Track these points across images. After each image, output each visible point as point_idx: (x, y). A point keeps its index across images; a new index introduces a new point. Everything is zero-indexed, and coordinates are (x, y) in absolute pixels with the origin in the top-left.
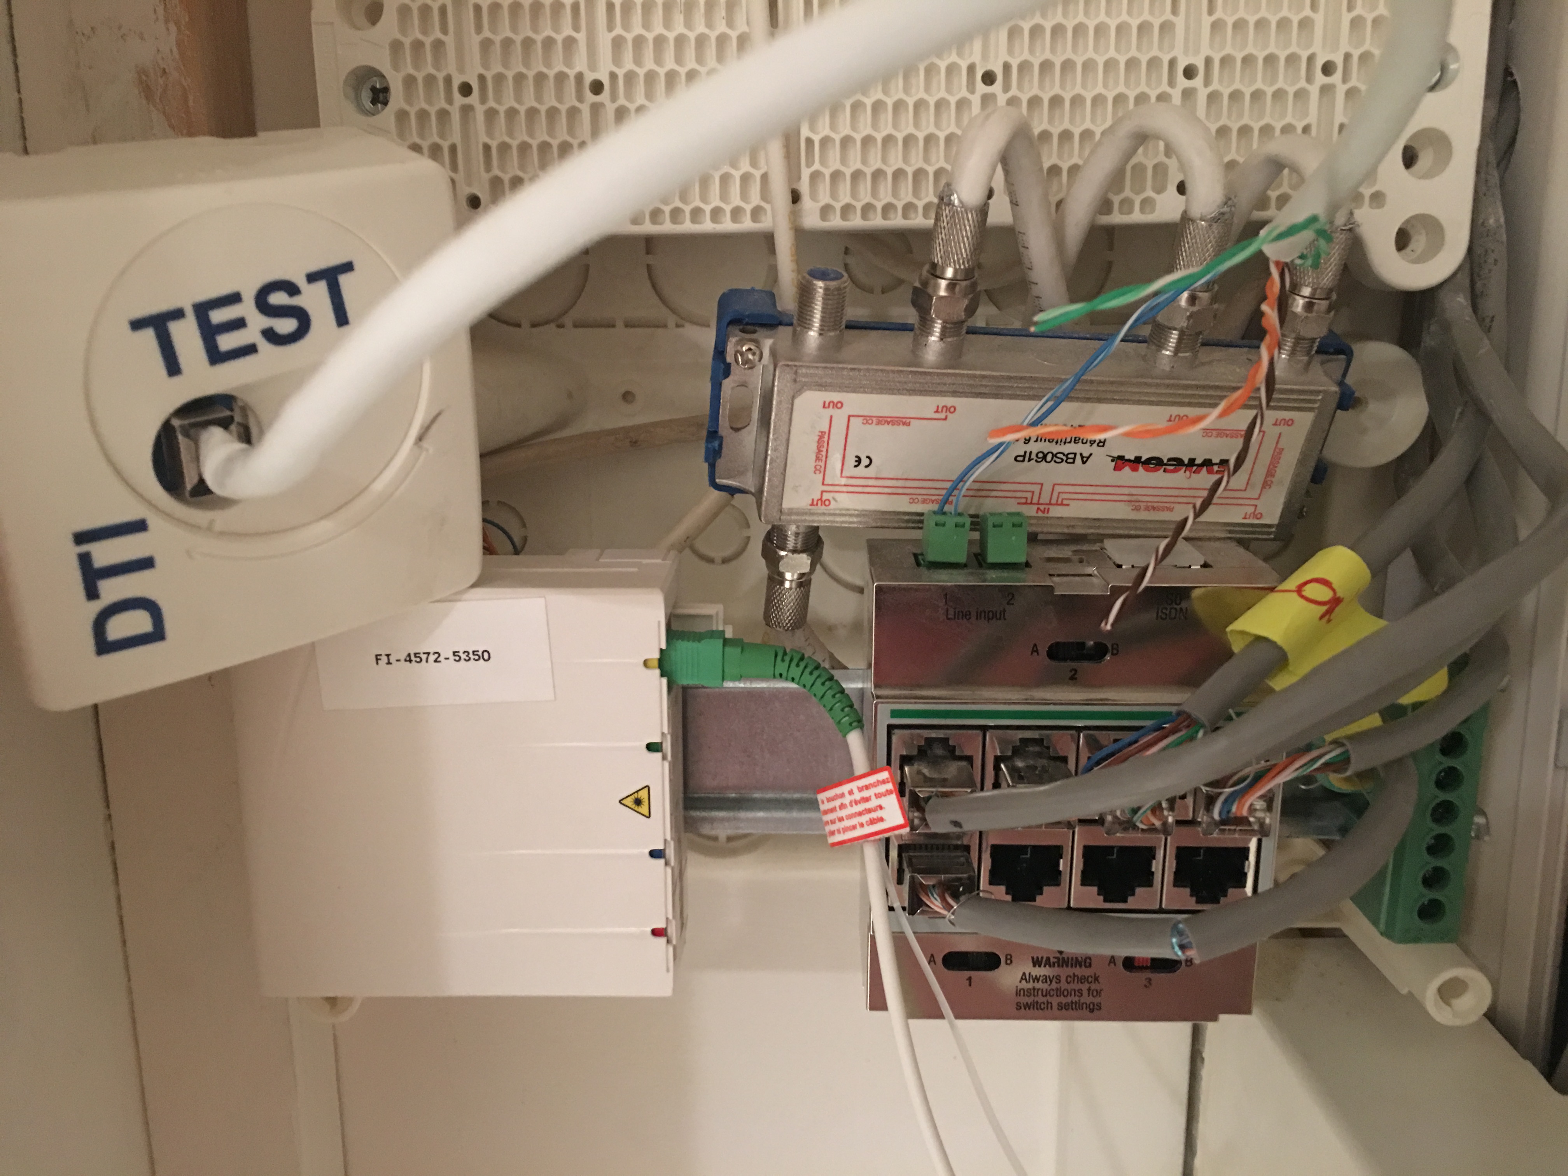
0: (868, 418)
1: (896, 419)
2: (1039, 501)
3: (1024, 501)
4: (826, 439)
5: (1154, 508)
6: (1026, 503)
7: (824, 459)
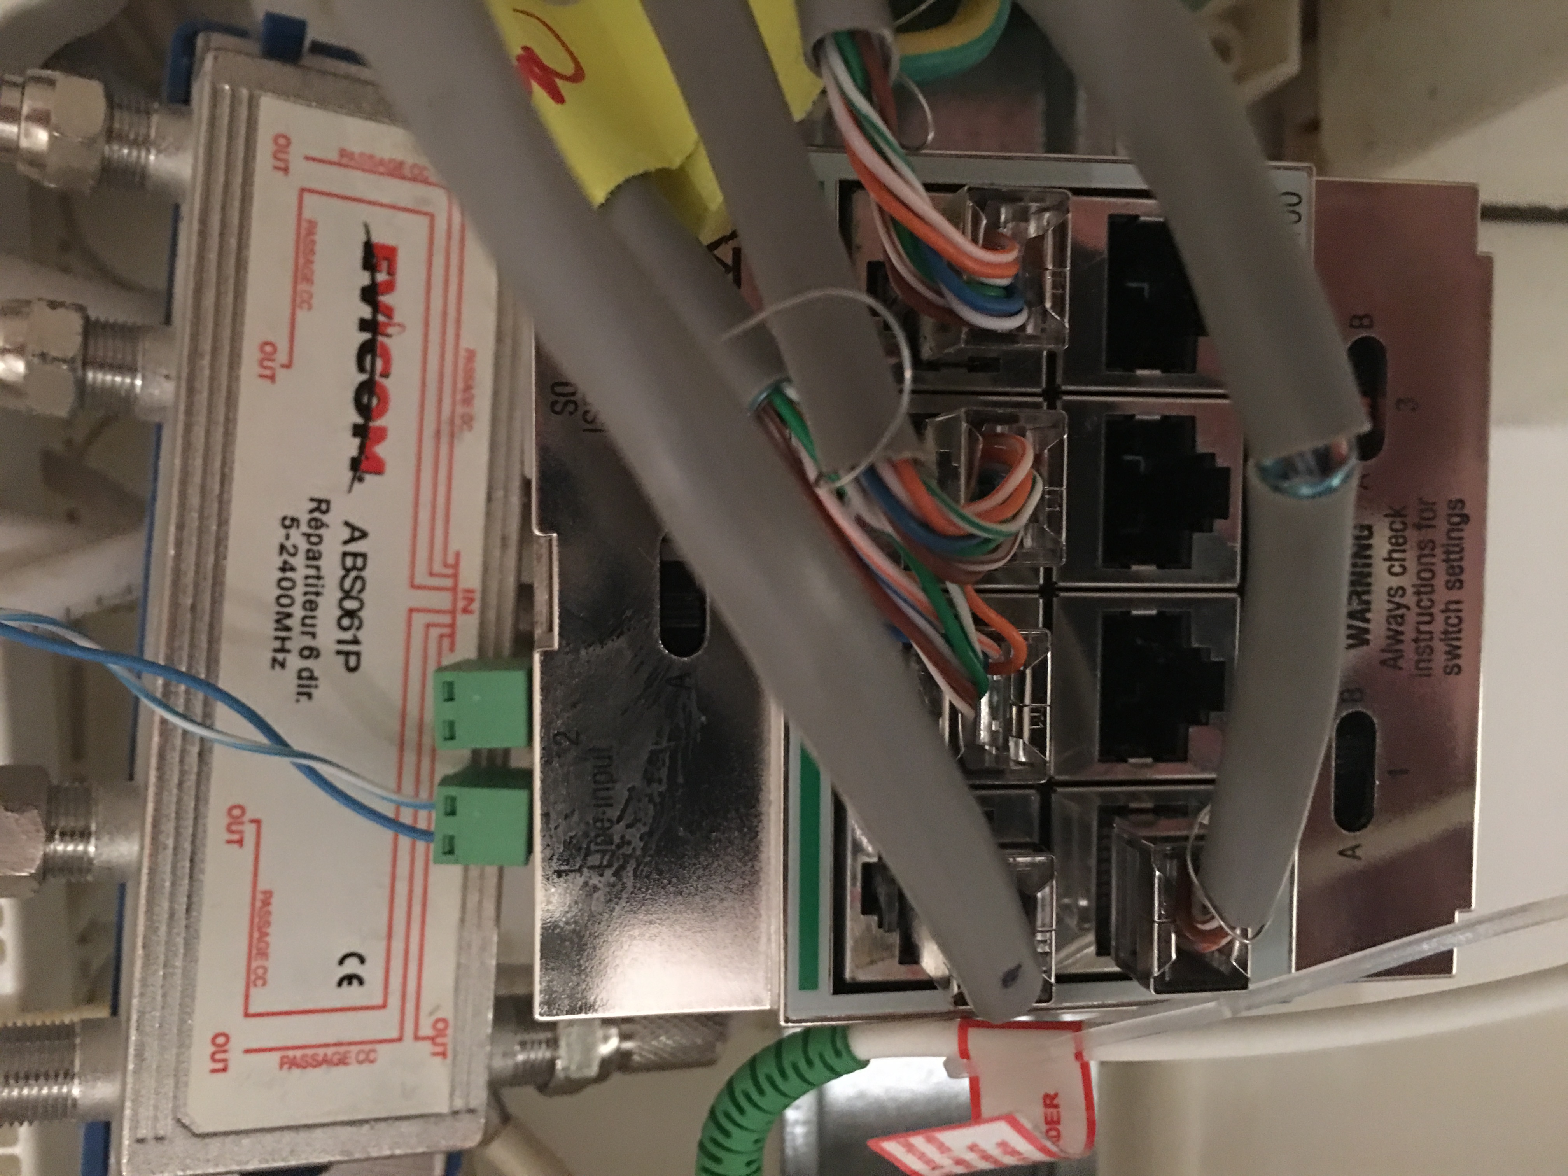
0: (253, 977)
1: (256, 920)
2: (446, 613)
3: (446, 642)
4: (298, 1053)
5: (468, 388)
6: (452, 636)
7: (342, 1049)
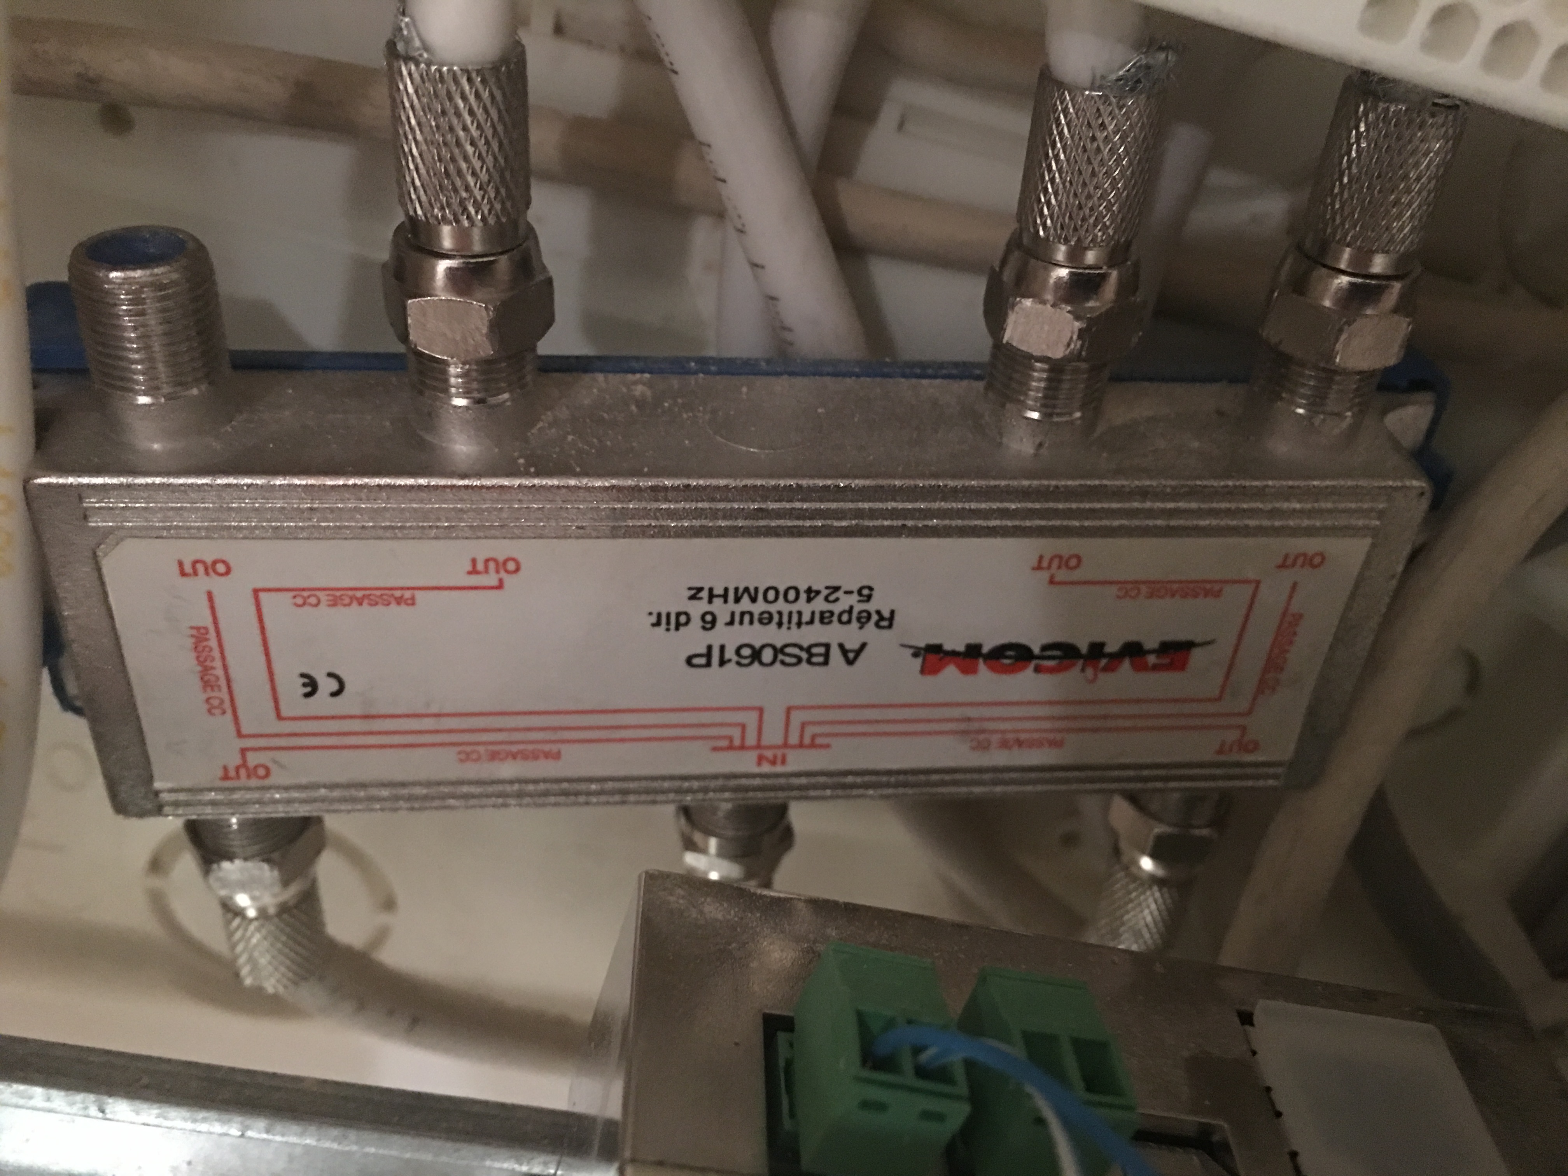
0: (306, 594)
1: (378, 593)
2: (759, 739)
3: (724, 743)
4: (213, 643)
5: (1020, 743)
6: (731, 748)
7: (223, 682)
